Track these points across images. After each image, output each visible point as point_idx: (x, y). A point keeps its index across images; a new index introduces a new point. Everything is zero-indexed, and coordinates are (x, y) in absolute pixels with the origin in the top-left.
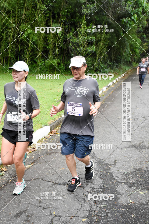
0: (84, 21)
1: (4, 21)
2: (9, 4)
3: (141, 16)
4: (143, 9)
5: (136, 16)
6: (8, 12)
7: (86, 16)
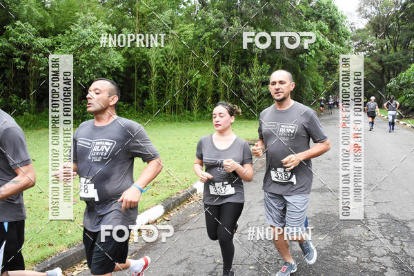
0: (256, 60)
1: (171, 69)
2: (176, 52)
3: (320, 51)
4: (320, 44)
5: (313, 51)
6: (175, 60)
7: (258, 55)
